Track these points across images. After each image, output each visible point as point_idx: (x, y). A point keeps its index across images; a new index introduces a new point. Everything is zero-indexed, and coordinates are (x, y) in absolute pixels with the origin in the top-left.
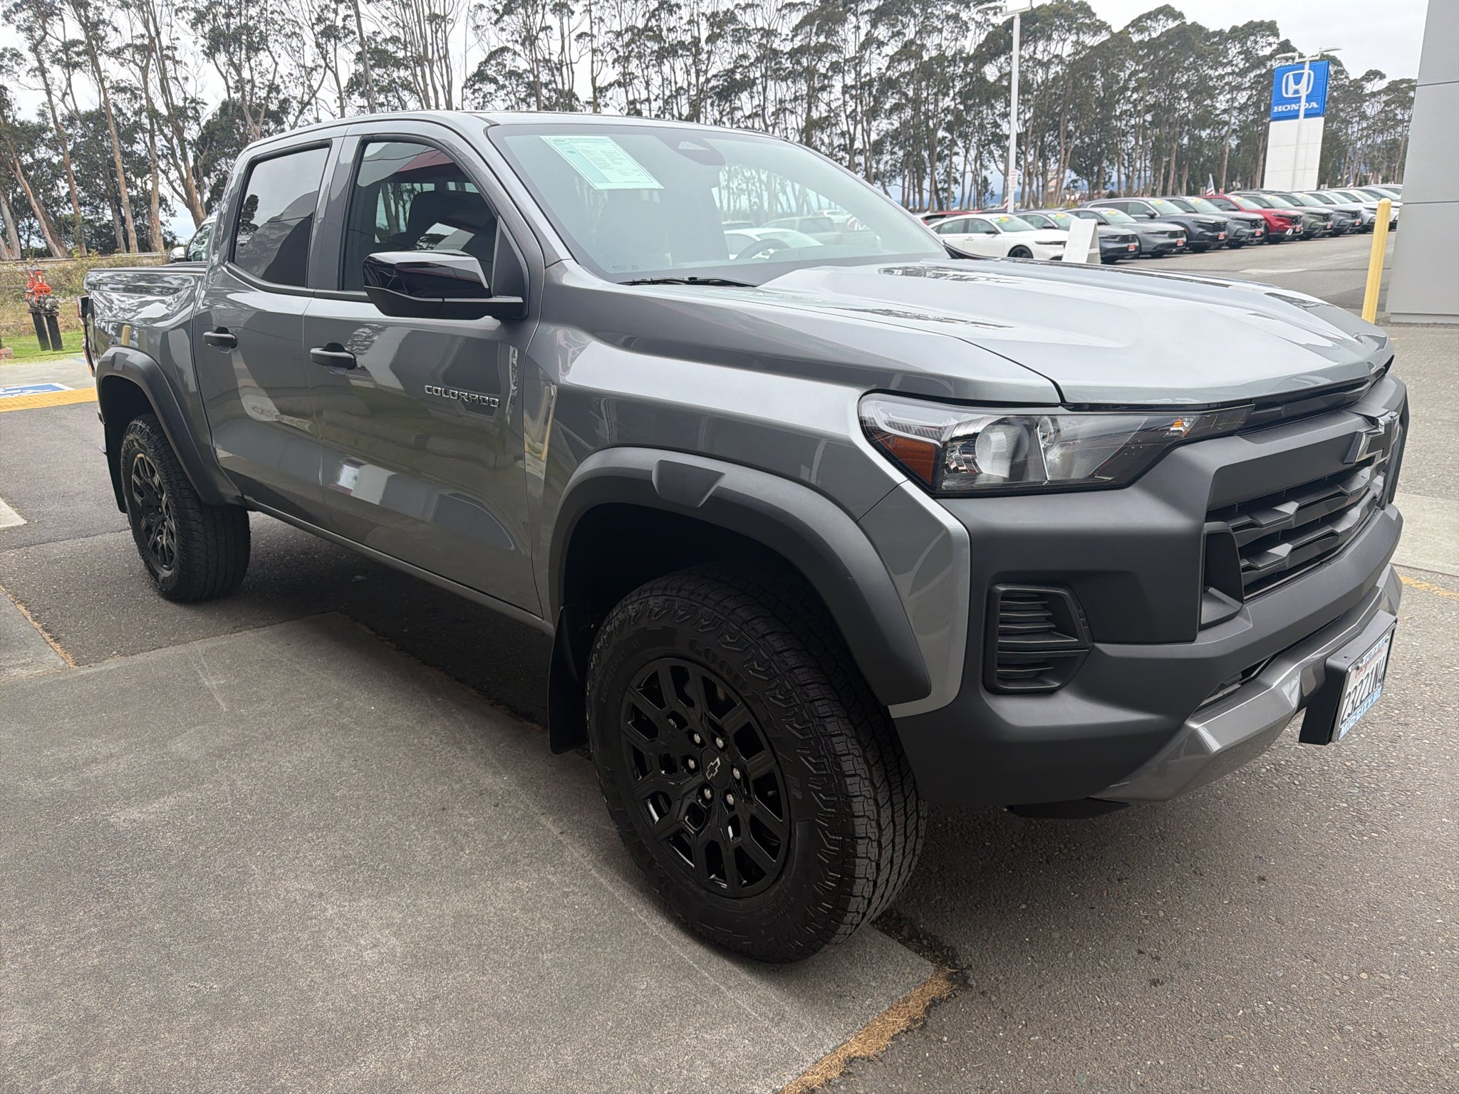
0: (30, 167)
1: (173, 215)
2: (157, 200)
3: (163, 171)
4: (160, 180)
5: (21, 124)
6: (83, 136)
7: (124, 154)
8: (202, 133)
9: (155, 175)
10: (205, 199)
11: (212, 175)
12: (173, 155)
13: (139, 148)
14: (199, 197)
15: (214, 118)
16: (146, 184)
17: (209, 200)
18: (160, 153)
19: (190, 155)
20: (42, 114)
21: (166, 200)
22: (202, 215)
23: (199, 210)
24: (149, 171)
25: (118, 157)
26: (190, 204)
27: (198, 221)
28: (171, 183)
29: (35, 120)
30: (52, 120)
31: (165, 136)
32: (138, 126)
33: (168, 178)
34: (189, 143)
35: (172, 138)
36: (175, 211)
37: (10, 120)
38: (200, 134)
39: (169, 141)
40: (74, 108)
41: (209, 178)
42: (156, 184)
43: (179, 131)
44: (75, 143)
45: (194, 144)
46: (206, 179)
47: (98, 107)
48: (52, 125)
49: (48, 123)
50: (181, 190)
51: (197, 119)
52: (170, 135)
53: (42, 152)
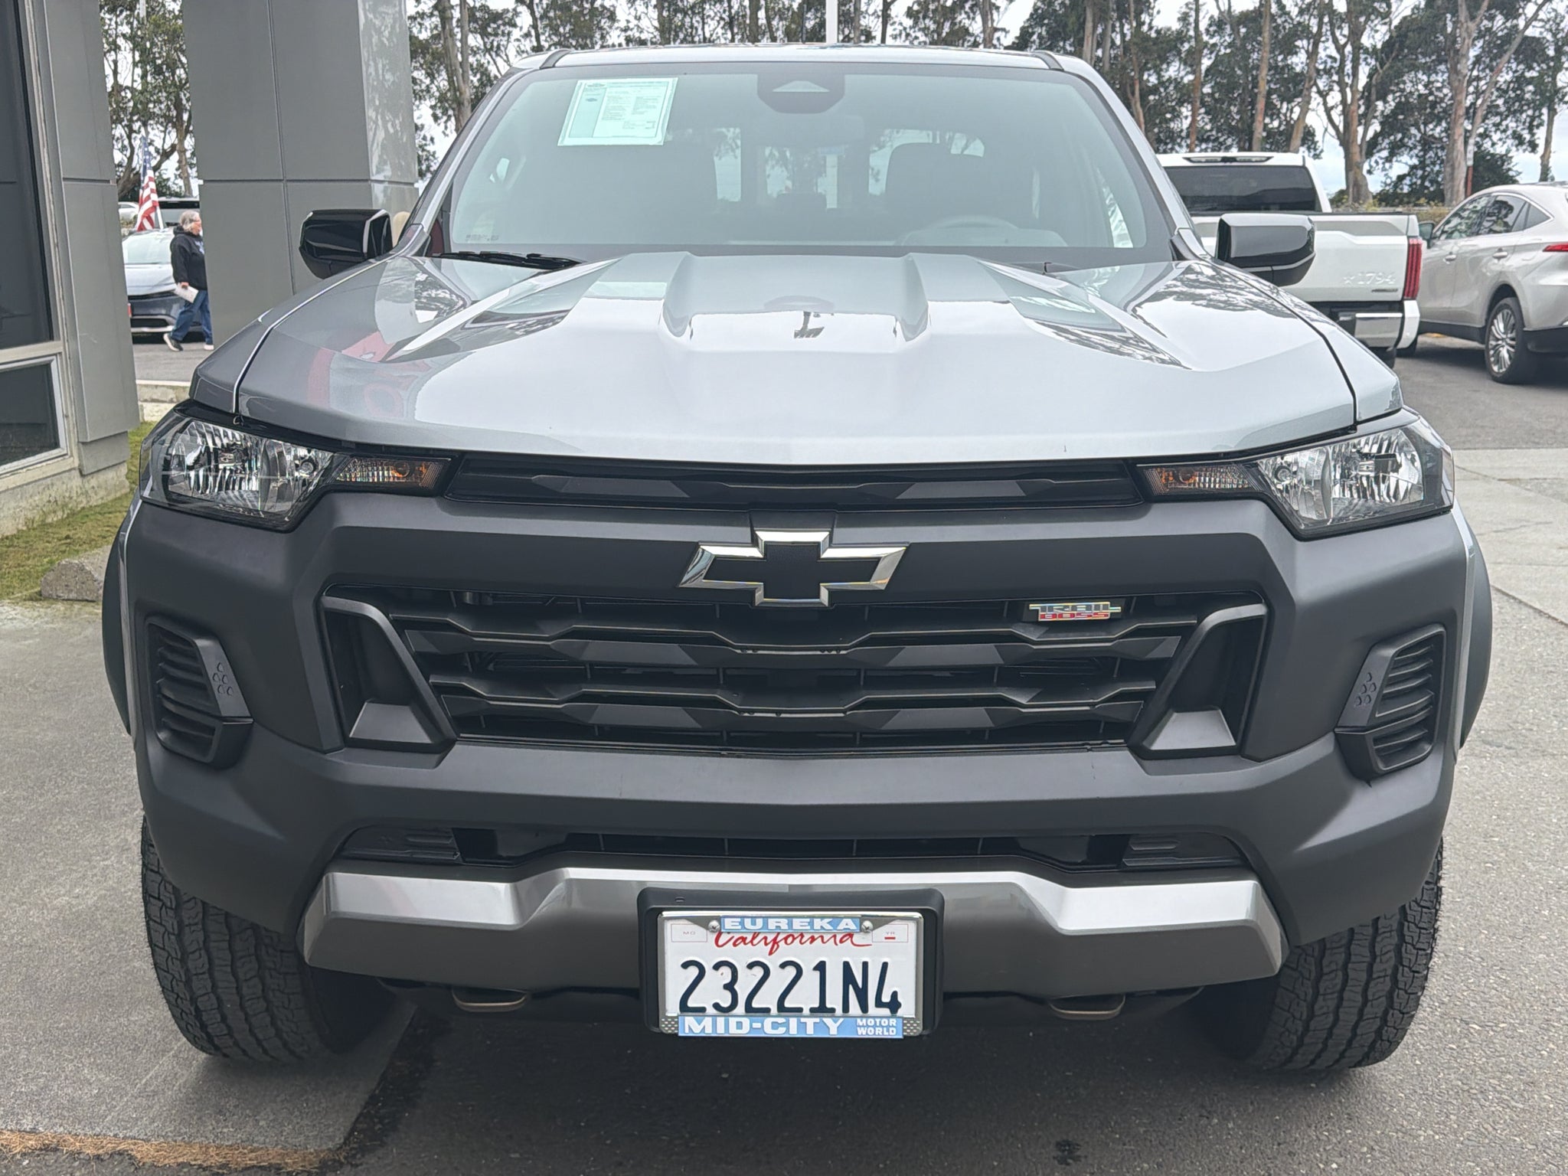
0: (1154, 90)
1: (1317, 156)
2: (1301, 135)
3: (1319, 92)
4: (1313, 105)
5: (1158, 32)
6: (1230, 45)
7: (1274, 68)
8: (1391, 37)
9: (1307, 99)
10: (1370, 134)
11: (1390, 98)
12: (1340, 71)
13: (1299, 61)
14: (1360, 129)
15: (1413, 13)
16: (1292, 112)
17: (1376, 135)
18: (1321, 67)
19: (1364, 72)
20: (1184, 18)
21: (1313, 135)
22: (1357, 158)
23: (1356, 150)
24: (1299, 94)
25: (1264, 74)
26: (1345, 139)
27: (1351, 166)
28: (1328, 111)
29: (1176, 26)
30: (1193, 25)
31: (1335, 41)
32: (1300, 30)
33: (1325, 103)
34: (1366, 51)
35: (1346, 44)
36: (1322, 151)
37: (1145, 28)
38: (1387, 37)
39: (1340, 49)
40: (1227, 7)
41: (1385, 102)
42: (1304, 111)
43: (1355, 35)
44: (1217, 55)
45: (1374, 52)
46: (1380, 105)
47: (1257, 5)
48: (1192, 33)
49: (1188, 30)
50: (1339, 120)
51: (1386, 16)
52: (1342, 41)
53: (1174, 70)
